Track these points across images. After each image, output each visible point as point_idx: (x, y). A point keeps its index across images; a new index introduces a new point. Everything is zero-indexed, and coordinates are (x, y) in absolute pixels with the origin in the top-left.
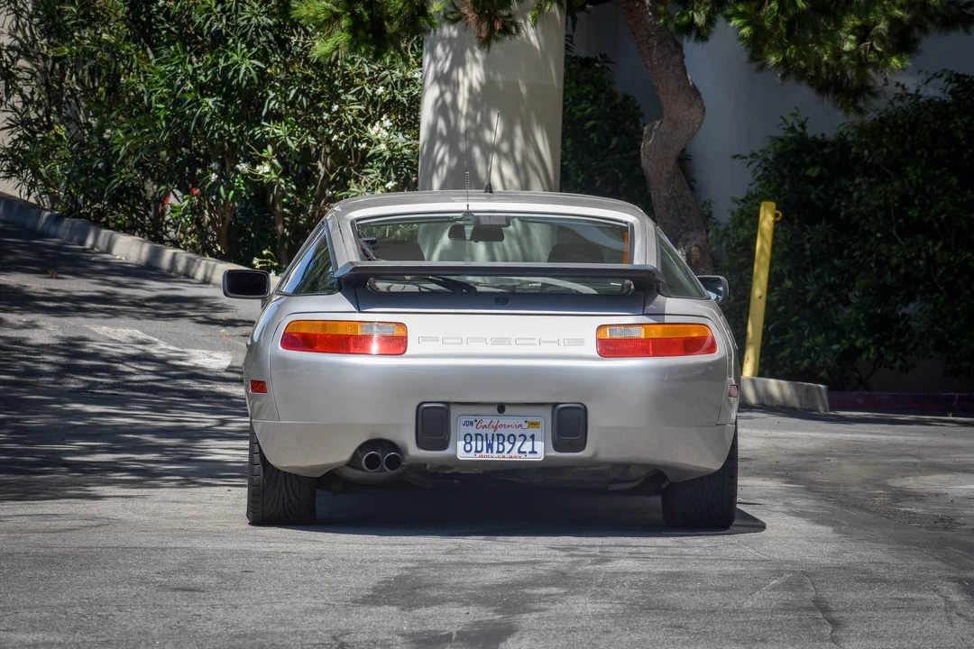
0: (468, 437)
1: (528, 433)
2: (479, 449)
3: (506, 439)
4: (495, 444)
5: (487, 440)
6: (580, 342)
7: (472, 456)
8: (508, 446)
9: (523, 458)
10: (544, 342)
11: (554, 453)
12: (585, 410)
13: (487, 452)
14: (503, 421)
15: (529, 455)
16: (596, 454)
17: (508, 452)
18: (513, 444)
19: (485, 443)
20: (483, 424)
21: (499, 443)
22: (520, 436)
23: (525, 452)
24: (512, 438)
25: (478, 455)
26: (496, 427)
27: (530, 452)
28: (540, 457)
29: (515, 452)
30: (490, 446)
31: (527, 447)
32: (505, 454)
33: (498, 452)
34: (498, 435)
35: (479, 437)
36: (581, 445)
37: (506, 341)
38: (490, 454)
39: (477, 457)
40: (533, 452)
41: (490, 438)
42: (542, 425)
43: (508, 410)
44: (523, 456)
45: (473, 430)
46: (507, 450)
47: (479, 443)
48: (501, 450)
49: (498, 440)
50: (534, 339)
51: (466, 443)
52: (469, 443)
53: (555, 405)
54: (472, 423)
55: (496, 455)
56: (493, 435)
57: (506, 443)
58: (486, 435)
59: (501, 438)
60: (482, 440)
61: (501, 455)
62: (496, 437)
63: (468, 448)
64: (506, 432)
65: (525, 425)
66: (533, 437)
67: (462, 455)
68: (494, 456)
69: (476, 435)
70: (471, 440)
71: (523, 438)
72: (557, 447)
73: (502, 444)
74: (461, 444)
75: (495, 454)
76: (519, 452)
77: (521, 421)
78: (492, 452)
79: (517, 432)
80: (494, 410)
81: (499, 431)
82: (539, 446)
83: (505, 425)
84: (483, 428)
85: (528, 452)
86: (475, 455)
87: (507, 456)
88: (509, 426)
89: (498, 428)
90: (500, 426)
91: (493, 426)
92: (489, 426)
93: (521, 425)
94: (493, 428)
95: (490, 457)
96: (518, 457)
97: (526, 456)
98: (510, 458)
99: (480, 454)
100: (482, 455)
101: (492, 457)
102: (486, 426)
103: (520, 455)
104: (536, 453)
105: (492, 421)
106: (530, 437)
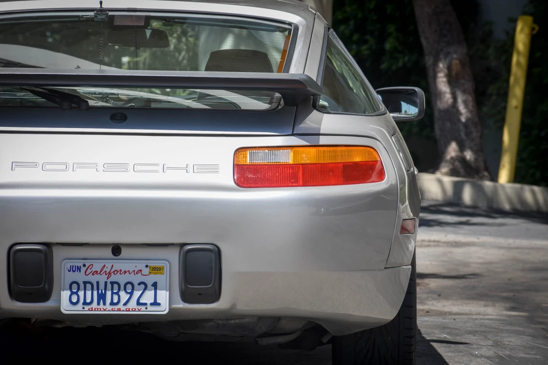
0: (75, 286)
1: (150, 280)
2: (88, 300)
3: (122, 287)
4: (109, 293)
5: (98, 289)
6: (213, 169)
7: (79, 310)
8: (124, 296)
9: (143, 311)
10: (169, 168)
11: (181, 305)
12: (218, 252)
13: (98, 304)
14: (119, 265)
15: (150, 308)
16: (234, 306)
17: (125, 304)
18: (131, 294)
19: (95, 293)
20: (94, 269)
21: (113, 293)
22: (139, 284)
23: (146, 304)
24: (129, 286)
25: (87, 308)
26: (109, 273)
27: (151, 304)
28: (164, 309)
29: (133, 304)
30: (102, 297)
31: (148, 297)
32: (121, 306)
33: (112, 303)
34: (112, 283)
35: (89, 286)
36: (215, 296)
37: (122, 167)
38: (102, 306)
39: (86, 311)
40: (155, 303)
41: (102, 286)
42: (166, 270)
43: (125, 252)
44: (143, 308)
45: (80, 277)
46: (123, 300)
47: (89, 293)
48: (115, 301)
49: (112, 289)
50: (157, 165)
51: (72, 293)
52: (76, 293)
53: (182, 245)
54: (79, 269)
55: (110, 308)
56: (106, 283)
57: (122, 293)
58: (98, 283)
59: (116, 286)
60: (92, 289)
61: (116, 307)
62: (109, 286)
63: (74, 299)
64: (122, 279)
65: (146, 271)
66: (155, 285)
67: (66, 308)
68: (106, 309)
69: (85, 283)
70: (78, 289)
71: (143, 286)
72: (186, 298)
73: (117, 294)
74: (65, 294)
75: (108, 307)
76: (138, 303)
77: (141, 265)
78: (104, 304)
79: (136, 279)
80: (108, 252)
81: (113, 278)
82: (163, 296)
83: (121, 270)
84: (93, 275)
85: (149, 304)
86: (83, 308)
87: (123, 308)
88: (125, 272)
89: (112, 274)
90: (114, 272)
91: (106, 271)
92: (101, 271)
93: (141, 271)
94: (106, 274)
95: (102, 309)
96: (137, 310)
97: (146, 308)
98: (127, 311)
99: (90, 307)
100: (92, 308)
101: (105, 310)
102: (97, 272)
103: (139, 307)
104: (159, 304)
105: (105, 266)
106: (152, 286)
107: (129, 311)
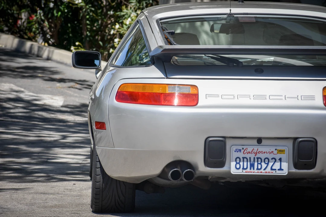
0: (238, 160)
1: (277, 157)
2: (245, 167)
3: (263, 160)
4: (256, 164)
5: (250, 161)
6: (312, 98)
7: (240, 172)
10: (288, 97)
11: (294, 170)
12: (316, 142)
13: (250, 169)
14: (261, 149)
15: (278, 172)
17: (265, 169)
18: (268, 164)
19: (249, 163)
20: (248, 151)
21: (258, 164)
22: (272, 159)
23: (275, 170)
24: (267, 160)
25: (244, 171)
26: (256, 153)
27: (279, 170)
28: (285, 172)
29: (268, 169)
30: (252, 166)
31: (277, 166)
32: (262, 170)
33: (258, 169)
34: (258, 158)
35: (245, 160)
36: (313, 165)
37: (263, 97)
38: (252, 170)
39: (244, 173)
40: (281, 169)
41: (252, 160)
42: (286, 152)
43: (264, 142)
44: (274, 172)
45: (241, 155)
46: (263, 168)
47: (245, 163)
48: (259, 167)
49: (258, 161)
50: (281, 96)
51: (237, 163)
52: (239, 163)
53: (295, 139)
54: (240, 150)
55: (257, 171)
56: (254, 158)
57: (263, 164)
58: (250, 158)
59: (260, 160)
60: (247, 161)
61: (260, 171)
62: (256, 160)
63: (238, 166)
64: (263, 156)
65: (275, 152)
67: (234, 171)
69: (243, 158)
70: (240, 161)
71: (274, 160)
72: (296, 166)
73: (260, 164)
74: (233, 164)
75: (256, 171)
76: (272, 169)
77: (273, 149)
78: (254, 169)
79: (270, 156)
80: (255, 142)
81: (258, 155)
82: (285, 166)
83: (262, 152)
84: (247, 154)
85: (277, 169)
86: (243, 171)
87: (264, 171)
88: (264, 153)
89: (258, 153)
90: (259, 152)
91: (254, 152)
92: (252, 152)
93: (273, 152)
94: (254, 154)
95: (252, 172)
96: (271, 172)
97: (276, 172)
98: (265, 173)
99: (246, 170)
100: (247, 171)
101: (254, 172)
102: (249, 152)
103: (272, 171)
104: (283, 170)
105: (254, 149)
106: (279, 160)
107: (267, 173)
